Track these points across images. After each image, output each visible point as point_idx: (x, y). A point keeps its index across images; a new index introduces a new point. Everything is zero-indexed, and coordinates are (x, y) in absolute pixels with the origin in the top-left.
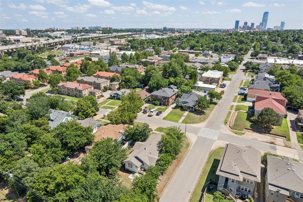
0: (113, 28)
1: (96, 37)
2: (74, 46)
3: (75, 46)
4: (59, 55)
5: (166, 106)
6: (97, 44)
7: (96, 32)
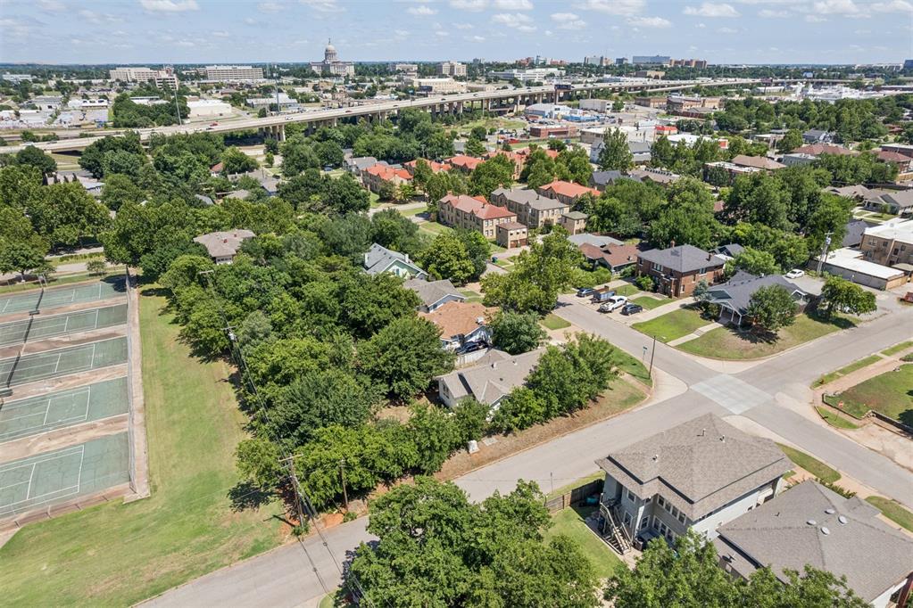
0: (707, 64)
1: (636, 89)
2: (556, 109)
3: (559, 109)
4: (505, 131)
5: (670, 297)
6: (623, 109)
7: (646, 73)
